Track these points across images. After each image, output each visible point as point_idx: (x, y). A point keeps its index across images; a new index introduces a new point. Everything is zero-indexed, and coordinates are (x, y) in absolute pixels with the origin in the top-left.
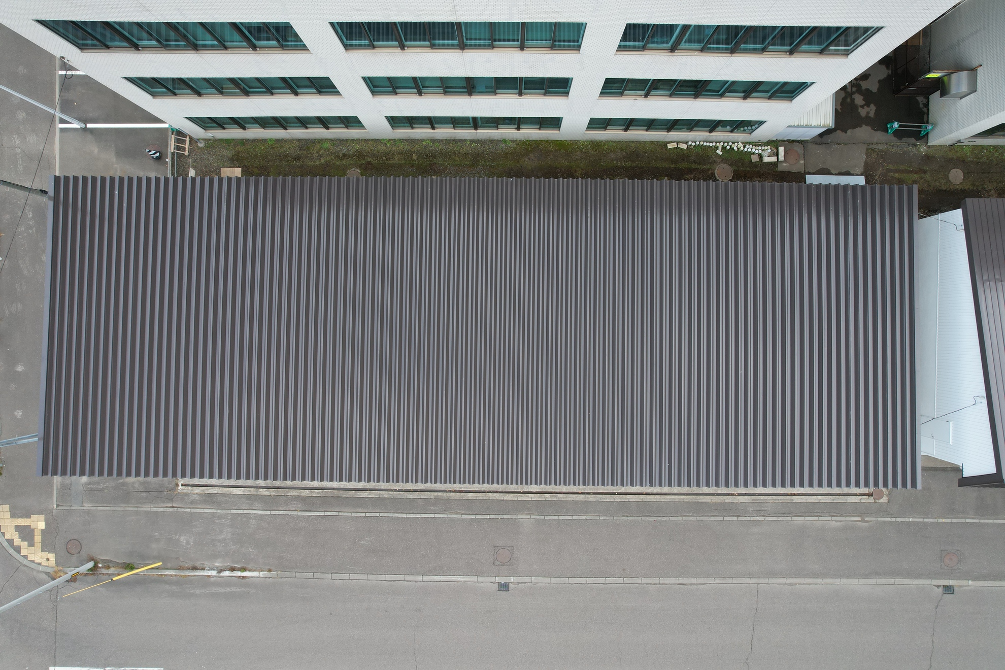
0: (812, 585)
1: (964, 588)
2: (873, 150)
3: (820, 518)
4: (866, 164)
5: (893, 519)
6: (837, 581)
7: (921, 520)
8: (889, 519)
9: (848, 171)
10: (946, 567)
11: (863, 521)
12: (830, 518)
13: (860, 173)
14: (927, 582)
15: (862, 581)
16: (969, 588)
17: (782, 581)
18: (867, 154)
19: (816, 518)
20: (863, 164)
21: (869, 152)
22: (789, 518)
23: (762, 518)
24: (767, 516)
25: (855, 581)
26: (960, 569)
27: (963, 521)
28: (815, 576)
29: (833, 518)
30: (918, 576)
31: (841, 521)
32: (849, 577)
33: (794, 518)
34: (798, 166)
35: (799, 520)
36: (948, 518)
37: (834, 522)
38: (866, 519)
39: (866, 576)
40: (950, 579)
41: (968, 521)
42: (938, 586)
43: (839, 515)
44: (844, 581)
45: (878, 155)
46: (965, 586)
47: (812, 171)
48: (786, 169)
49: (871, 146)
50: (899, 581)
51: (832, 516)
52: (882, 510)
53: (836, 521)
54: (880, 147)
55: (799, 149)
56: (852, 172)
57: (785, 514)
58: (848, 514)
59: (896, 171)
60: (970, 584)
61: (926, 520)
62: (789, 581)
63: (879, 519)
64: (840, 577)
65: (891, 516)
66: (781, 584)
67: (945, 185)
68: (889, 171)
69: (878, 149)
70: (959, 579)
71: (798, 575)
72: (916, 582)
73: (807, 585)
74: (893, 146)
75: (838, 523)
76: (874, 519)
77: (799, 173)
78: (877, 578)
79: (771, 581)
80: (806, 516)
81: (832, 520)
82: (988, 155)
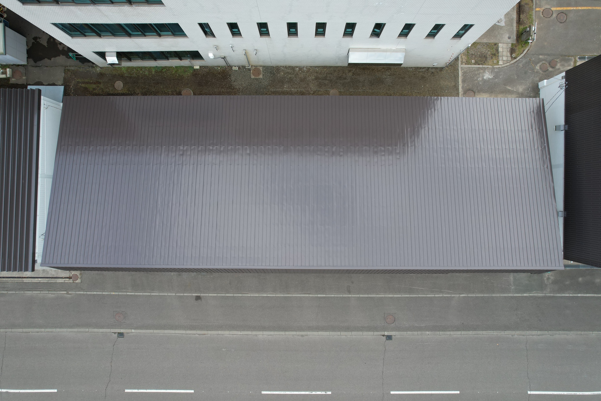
0: (39, 333)
1: (130, 334)
2: (68, 70)
3: (42, 292)
4: (65, 79)
5: (85, 293)
6: (54, 330)
7: (101, 293)
8: (83, 293)
9: (54, 83)
10: (117, 322)
11: (67, 294)
12: (47, 292)
13: (61, 84)
14: (108, 330)
15: (69, 330)
16: (133, 334)
17: (20, 330)
18: (65, 73)
19: (39, 292)
20: (62, 79)
21: (66, 71)
22: (23, 292)
23: (6, 292)
24: (9, 291)
25: (65, 330)
26: (125, 322)
27: (125, 293)
28: (41, 327)
29: (50, 292)
30: (102, 327)
31: (54, 294)
32: (61, 327)
33: (25, 292)
34: (22, 80)
35: (29, 293)
36: (117, 292)
37: (50, 294)
38: (70, 293)
39: (71, 327)
40: (121, 329)
41: (128, 293)
42: (115, 333)
43: (53, 290)
44: (58, 330)
45: (72, 73)
46: (131, 333)
47: (31, 84)
48: (15, 83)
49: (67, 68)
50: (91, 330)
51: (49, 291)
52: (78, 287)
53: (52, 294)
54: (73, 68)
55: (21, 69)
56: (56, 84)
57: (20, 289)
58: (58, 290)
59: (83, 83)
60: (133, 332)
61: (104, 293)
62: (25, 330)
63: (77, 292)
64: (56, 327)
65: (84, 290)
66: (21, 332)
67: (112, 91)
68: (78, 82)
69: (72, 70)
70: (126, 329)
71: (29, 326)
72: (101, 330)
73: (36, 333)
74: (80, 67)
75: (53, 295)
76: (74, 292)
77: (24, 84)
78: (78, 328)
79: (13, 330)
80: (33, 291)
81: (49, 293)
82: (136, 73)
